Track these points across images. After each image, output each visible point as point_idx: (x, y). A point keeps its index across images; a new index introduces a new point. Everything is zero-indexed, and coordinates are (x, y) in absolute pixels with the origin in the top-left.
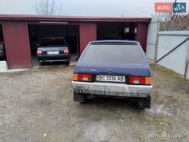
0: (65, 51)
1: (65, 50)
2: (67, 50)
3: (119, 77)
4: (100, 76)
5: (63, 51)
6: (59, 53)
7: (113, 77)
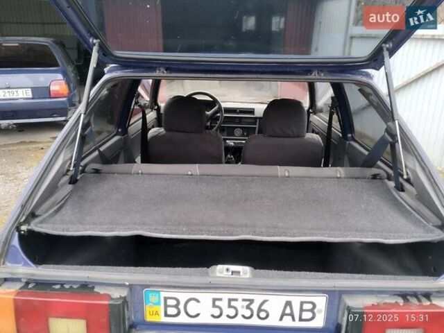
0: (53, 88)
1: (55, 85)
2: (60, 84)
3: (288, 304)
4: (166, 299)
5: (49, 88)
6: (31, 96)
7: (252, 301)
